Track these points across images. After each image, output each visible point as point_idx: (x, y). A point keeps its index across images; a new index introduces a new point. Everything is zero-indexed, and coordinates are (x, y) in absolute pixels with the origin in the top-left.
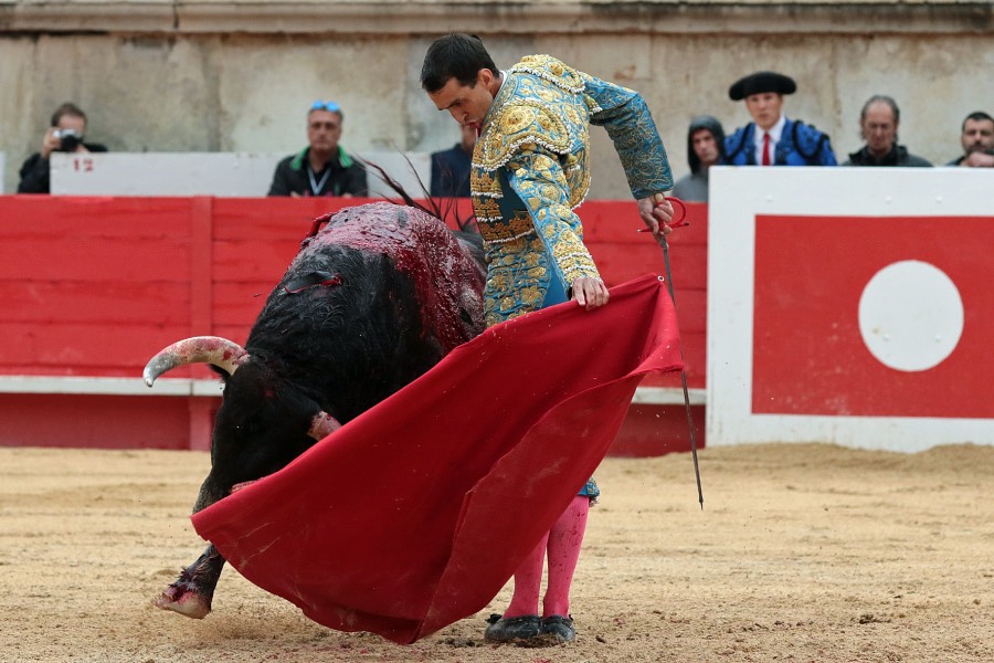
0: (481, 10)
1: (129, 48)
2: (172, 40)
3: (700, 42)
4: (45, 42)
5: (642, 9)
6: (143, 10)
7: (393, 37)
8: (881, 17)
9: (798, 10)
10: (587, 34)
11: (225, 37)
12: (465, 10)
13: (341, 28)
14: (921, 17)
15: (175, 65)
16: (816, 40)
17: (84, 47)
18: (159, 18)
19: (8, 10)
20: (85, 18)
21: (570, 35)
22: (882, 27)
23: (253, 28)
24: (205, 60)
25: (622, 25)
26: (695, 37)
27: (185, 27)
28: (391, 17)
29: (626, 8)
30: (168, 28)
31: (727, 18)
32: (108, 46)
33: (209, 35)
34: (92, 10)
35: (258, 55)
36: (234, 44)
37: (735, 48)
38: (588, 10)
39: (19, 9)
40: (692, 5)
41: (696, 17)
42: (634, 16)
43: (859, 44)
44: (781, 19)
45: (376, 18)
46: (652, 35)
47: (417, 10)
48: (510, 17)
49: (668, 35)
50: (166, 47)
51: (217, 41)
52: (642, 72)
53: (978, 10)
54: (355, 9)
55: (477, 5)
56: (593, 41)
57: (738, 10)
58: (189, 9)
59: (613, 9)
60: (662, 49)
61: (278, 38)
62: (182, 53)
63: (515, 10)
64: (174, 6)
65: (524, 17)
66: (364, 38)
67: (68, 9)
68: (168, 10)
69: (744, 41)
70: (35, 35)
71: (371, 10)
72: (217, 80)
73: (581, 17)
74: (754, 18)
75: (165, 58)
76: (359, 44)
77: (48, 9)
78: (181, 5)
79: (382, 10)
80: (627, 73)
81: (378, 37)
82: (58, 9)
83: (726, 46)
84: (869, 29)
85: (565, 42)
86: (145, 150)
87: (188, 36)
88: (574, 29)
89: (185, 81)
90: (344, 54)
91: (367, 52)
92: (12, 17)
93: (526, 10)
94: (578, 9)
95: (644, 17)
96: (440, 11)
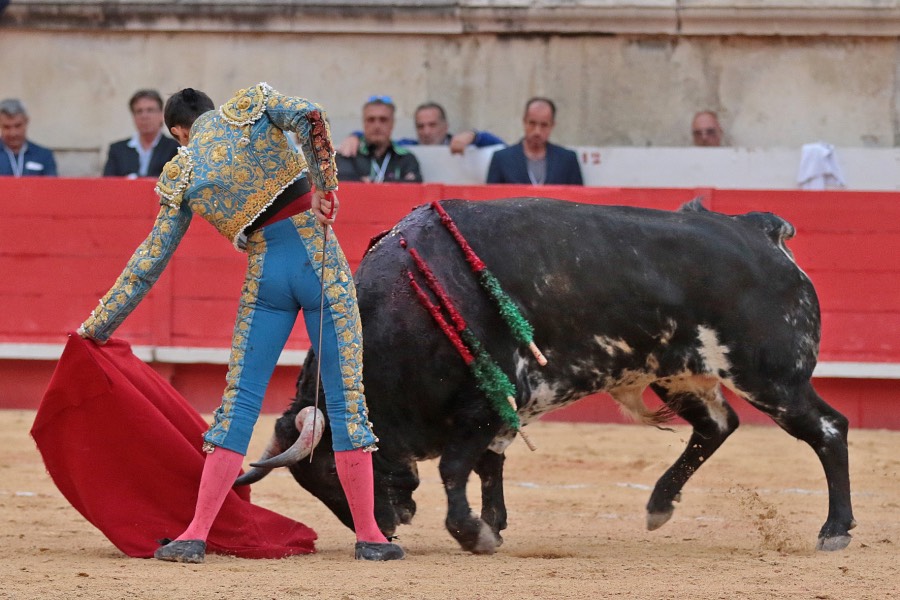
1: (634, 50)
2: (674, 40)
4: (555, 42)
6: (648, 13)
7: (882, 39)
11: (724, 38)
13: (833, 31)
15: (677, 65)
17: (592, 47)
18: (663, 21)
19: (521, 13)
20: (593, 20)
23: (751, 30)
24: (706, 61)
27: (687, 30)
28: (880, 21)
30: (671, 30)
32: (615, 46)
33: (710, 37)
34: (600, 13)
35: (757, 55)
36: (733, 46)
39: (532, 12)
45: (866, 21)
50: (669, 48)
51: (717, 43)
54: (846, 13)
58: (691, 13)
61: (775, 39)
62: (684, 52)
64: (677, 9)
66: (855, 40)
67: (578, 12)
68: (672, 14)
70: (546, 36)
71: (861, 14)
72: (717, 79)
75: (668, 58)
76: (850, 46)
77: (559, 12)
78: (684, 8)
79: (873, 14)
81: (869, 39)
82: (568, 13)
86: (649, 144)
87: (689, 37)
89: (687, 80)
90: (836, 55)
91: (859, 53)
92: (524, 20)
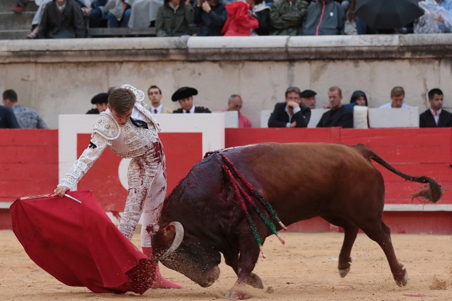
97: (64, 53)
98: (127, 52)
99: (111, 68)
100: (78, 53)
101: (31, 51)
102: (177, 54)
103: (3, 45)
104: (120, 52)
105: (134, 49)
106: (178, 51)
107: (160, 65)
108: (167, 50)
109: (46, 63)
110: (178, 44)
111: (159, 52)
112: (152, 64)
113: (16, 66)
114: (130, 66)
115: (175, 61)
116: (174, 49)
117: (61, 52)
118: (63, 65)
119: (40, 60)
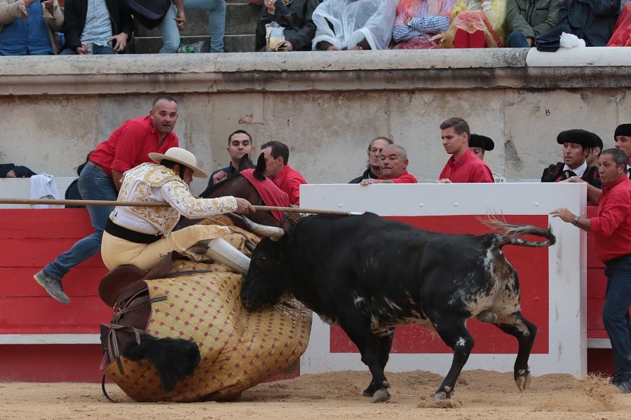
0: (147, 78)
3: (297, 97)
5: (257, 75)
7: (87, 97)
8: (419, 79)
9: (363, 74)
10: (219, 93)
12: (136, 78)
13: (52, 91)
14: (447, 78)
16: (375, 95)
21: (207, 94)
22: (420, 85)
25: (243, 87)
26: (293, 93)
28: (86, 84)
29: (246, 75)
31: (314, 80)
37: (320, 101)
38: (220, 76)
40: (290, 72)
41: (293, 80)
42: (251, 80)
43: (405, 96)
44: (351, 81)
45: (75, 84)
46: (264, 92)
47: (104, 78)
48: (167, 82)
49: (275, 93)
52: (257, 118)
53: (485, 73)
54: (61, 79)
55: (144, 74)
56: (224, 97)
57: (322, 75)
59: (237, 75)
60: (271, 102)
61: (10, 98)
63: (170, 77)
65: (176, 82)
66: (68, 97)
69: (326, 96)
71: (72, 79)
73: (215, 82)
74: (333, 81)
76: (64, 103)
79: (80, 79)
80: (247, 119)
81: (78, 97)
83: (314, 100)
84: (411, 87)
85: (205, 98)
88: (210, 90)
90: (54, 109)
91: (70, 107)
93: (178, 77)
94: (213, 76)
95: (258, 80)
96: (119, 79)
97: (313, 75)
98: (422, 74)
99: (394, 101)
100: (336, 75)
101: (255, 71)
102: (508, 77)
103: (208, 61)
104: (409, 74)
105: (433, 68)
106: (509, 71)
107: (478, 97)
108: (492, 69)
109: (282, 93)
110: (509, 61)
111: (478, 73)
112: (465, 95)
113: (230, 97)
114: (427, 97)
115: (505, 89)
116: (502, 68)
117: (307, 74)
118: (311, 96)
119: (270, 87)
